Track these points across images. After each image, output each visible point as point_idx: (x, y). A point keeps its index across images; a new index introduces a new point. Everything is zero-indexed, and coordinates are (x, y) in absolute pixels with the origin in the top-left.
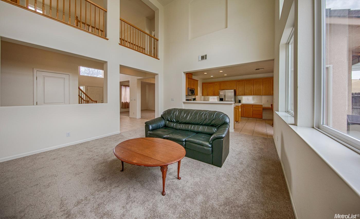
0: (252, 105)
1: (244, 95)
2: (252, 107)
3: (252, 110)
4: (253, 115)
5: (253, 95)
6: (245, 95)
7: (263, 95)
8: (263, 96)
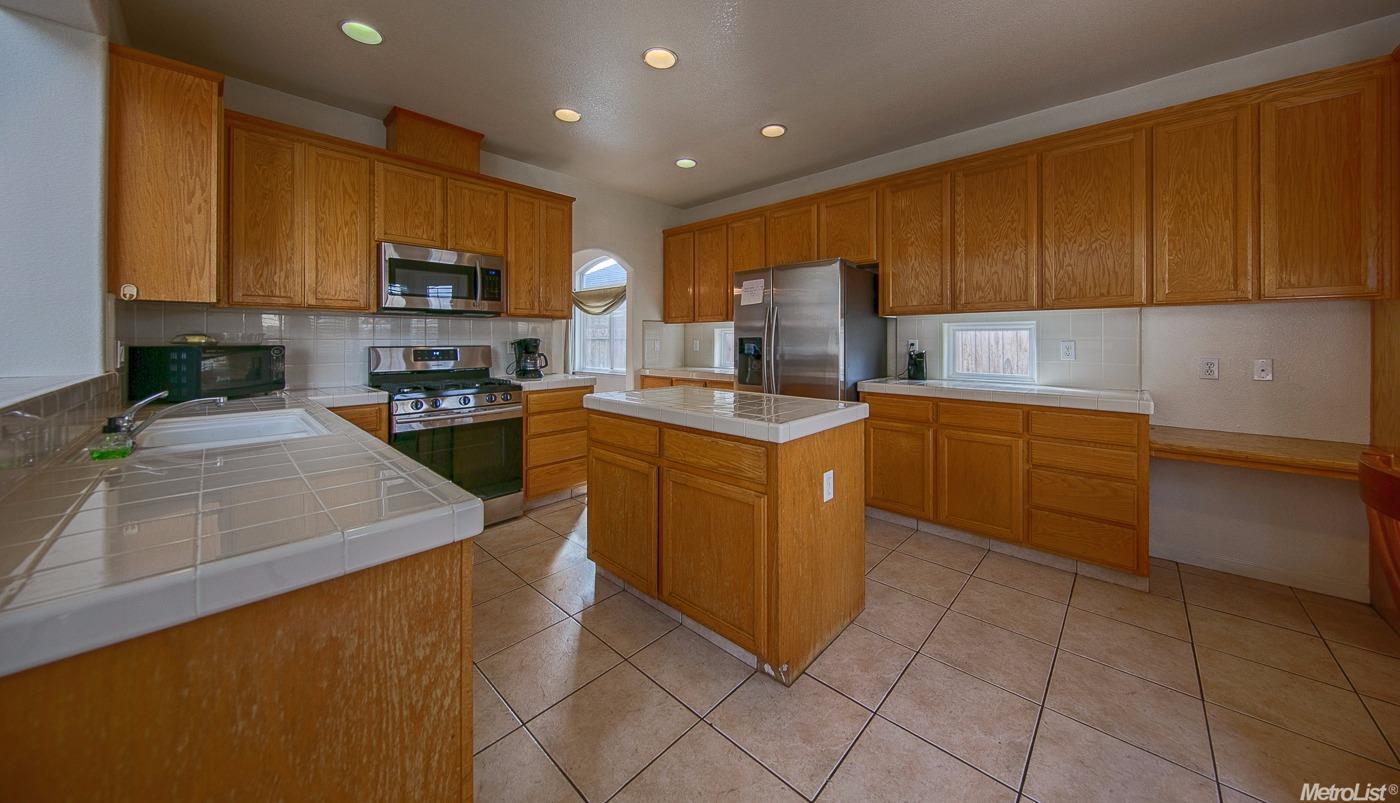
0: (1028, 416)
1: (954, 303)
2: (1027, 427)
3: (1021, 466)
4: (1029, 516)
5: (1042, 306)
6: (954, 308)
7: (1160, 296)
8: (1149, 312)
